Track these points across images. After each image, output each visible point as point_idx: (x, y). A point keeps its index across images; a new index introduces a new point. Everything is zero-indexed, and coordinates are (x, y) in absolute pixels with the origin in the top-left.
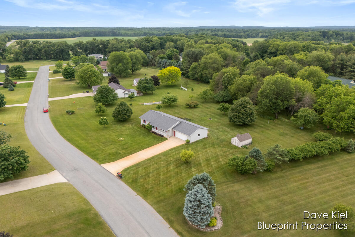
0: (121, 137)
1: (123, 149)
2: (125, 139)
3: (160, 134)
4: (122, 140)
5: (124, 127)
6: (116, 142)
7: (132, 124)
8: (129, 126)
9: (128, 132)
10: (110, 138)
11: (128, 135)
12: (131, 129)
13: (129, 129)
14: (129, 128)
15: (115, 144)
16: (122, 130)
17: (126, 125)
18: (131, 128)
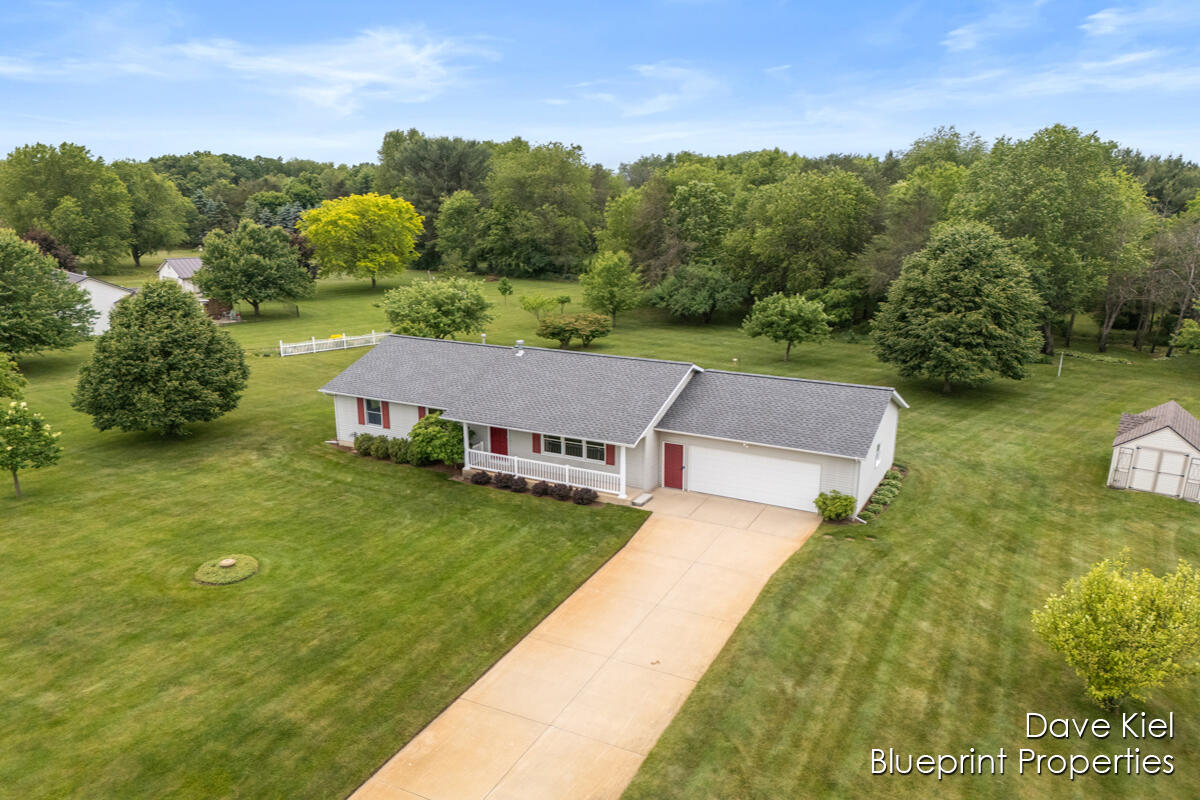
0: (219, 549)
1: (298, 670)
2: (266, 561)
3: (552, 481)
4: (241, 573)
5: (201, 470)
6: (183, 607)
7: (262, 449)
8: (247, 463)
9: (258, 503)
10: (96, 574)
11: (270, 525)
12: (273, 478)
13: (257, 481)
14: (250, 476)
15: (178, 627)
16: (203, 498)
17: (212, 460)
18: (271, 472)
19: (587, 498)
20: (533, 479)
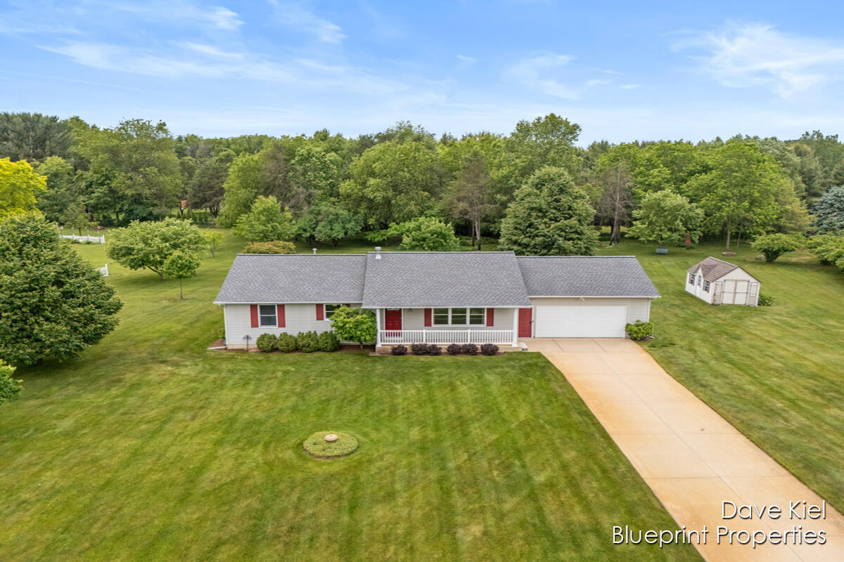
19: (490, 351)
20: (444, 345)
